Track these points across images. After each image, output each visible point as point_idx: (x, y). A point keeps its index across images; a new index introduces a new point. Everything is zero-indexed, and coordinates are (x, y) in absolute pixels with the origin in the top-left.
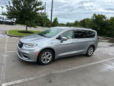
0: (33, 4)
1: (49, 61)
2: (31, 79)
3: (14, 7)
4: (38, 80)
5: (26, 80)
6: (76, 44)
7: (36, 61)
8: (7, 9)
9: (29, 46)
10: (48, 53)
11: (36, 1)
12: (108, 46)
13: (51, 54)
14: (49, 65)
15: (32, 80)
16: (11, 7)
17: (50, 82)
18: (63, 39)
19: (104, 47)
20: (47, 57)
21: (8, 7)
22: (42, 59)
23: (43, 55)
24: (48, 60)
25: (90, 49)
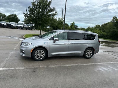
0: (46, 11)
1: (42, 58)
3: (30, 15)
4: (26, 69)
5: (16, 69)
6: (70, 45)
7: (30, 57)
8: (25, 16)
9: (26, 44)
10: (41, 51)
11: (49, 8)
13: (44, 52)
16: (28, 14)
18: (55, 39)
19: (116, 52)
20: (40, 54)
21: (25, 14)
22: (36, 56)
23: (36, 52)
25: (88, 51)
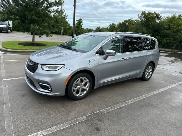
1: (85, 92)
2: (62, 127)
4: (76, 128)
5: (53, 131)
7: (64, 94)
9: (49, 68)
10: (83, 78)
12: (168, 62)
13: (87, 80)
14: (86, 99)
15: (64, 129)
17: (98, 129)
19: (164, 64)
20: (82, 86)
22: (74, 91)
23: (75, 83)
24: (83, 90)
25: (148, 69)
